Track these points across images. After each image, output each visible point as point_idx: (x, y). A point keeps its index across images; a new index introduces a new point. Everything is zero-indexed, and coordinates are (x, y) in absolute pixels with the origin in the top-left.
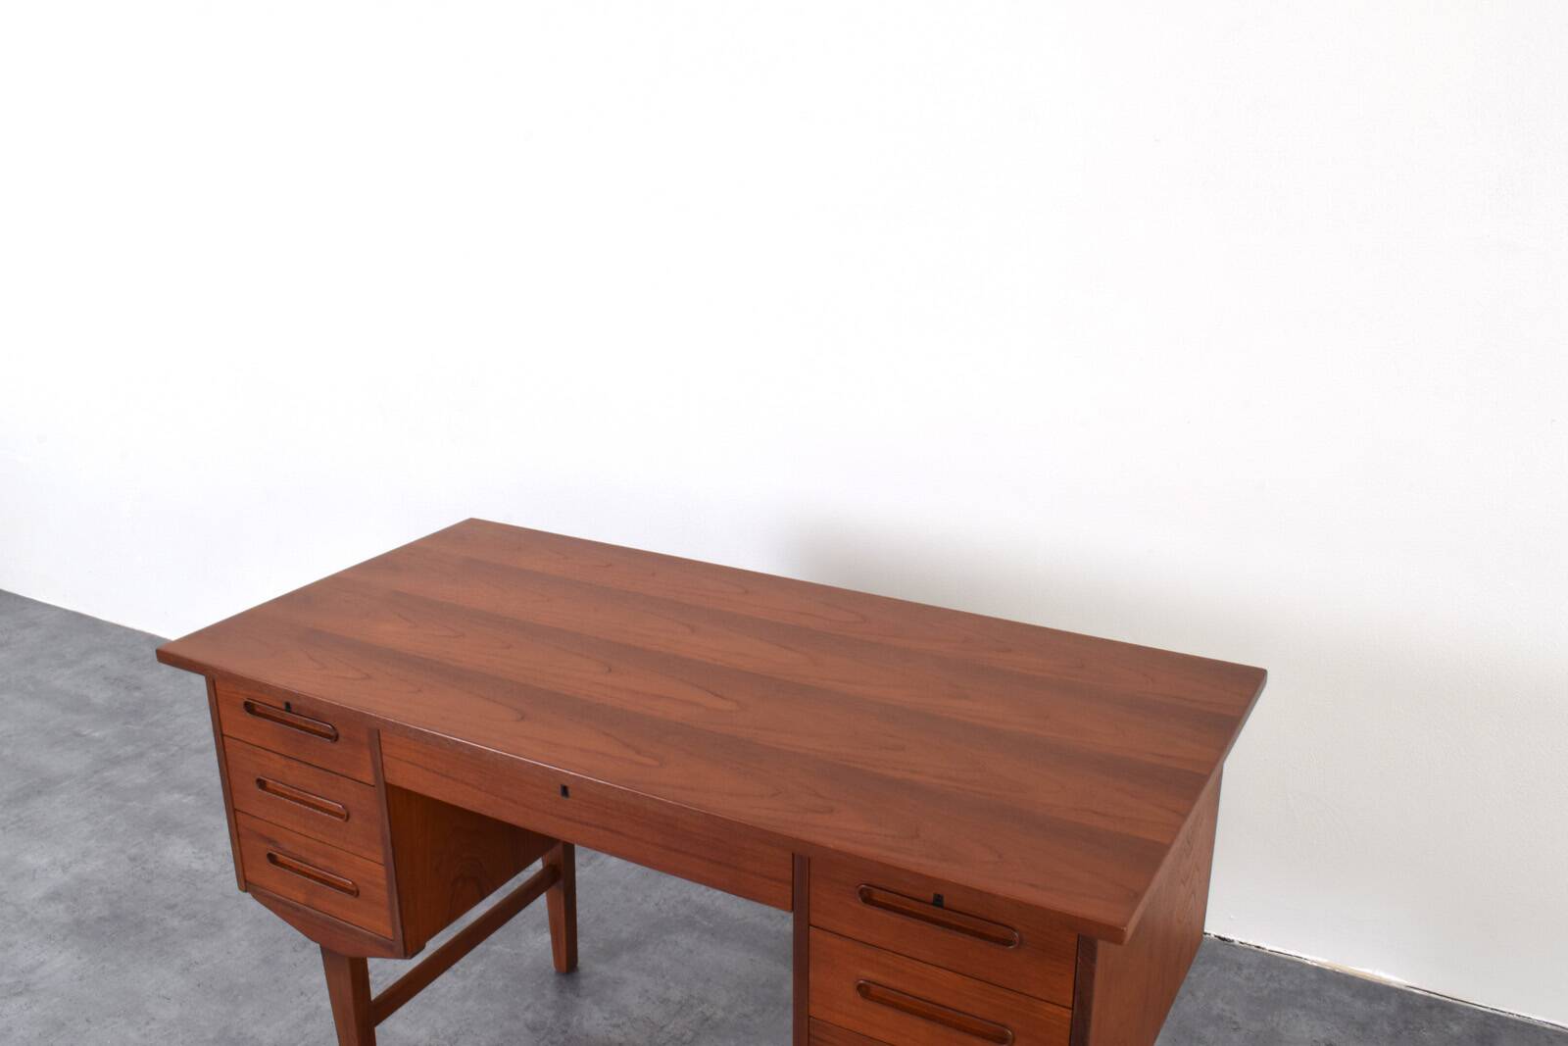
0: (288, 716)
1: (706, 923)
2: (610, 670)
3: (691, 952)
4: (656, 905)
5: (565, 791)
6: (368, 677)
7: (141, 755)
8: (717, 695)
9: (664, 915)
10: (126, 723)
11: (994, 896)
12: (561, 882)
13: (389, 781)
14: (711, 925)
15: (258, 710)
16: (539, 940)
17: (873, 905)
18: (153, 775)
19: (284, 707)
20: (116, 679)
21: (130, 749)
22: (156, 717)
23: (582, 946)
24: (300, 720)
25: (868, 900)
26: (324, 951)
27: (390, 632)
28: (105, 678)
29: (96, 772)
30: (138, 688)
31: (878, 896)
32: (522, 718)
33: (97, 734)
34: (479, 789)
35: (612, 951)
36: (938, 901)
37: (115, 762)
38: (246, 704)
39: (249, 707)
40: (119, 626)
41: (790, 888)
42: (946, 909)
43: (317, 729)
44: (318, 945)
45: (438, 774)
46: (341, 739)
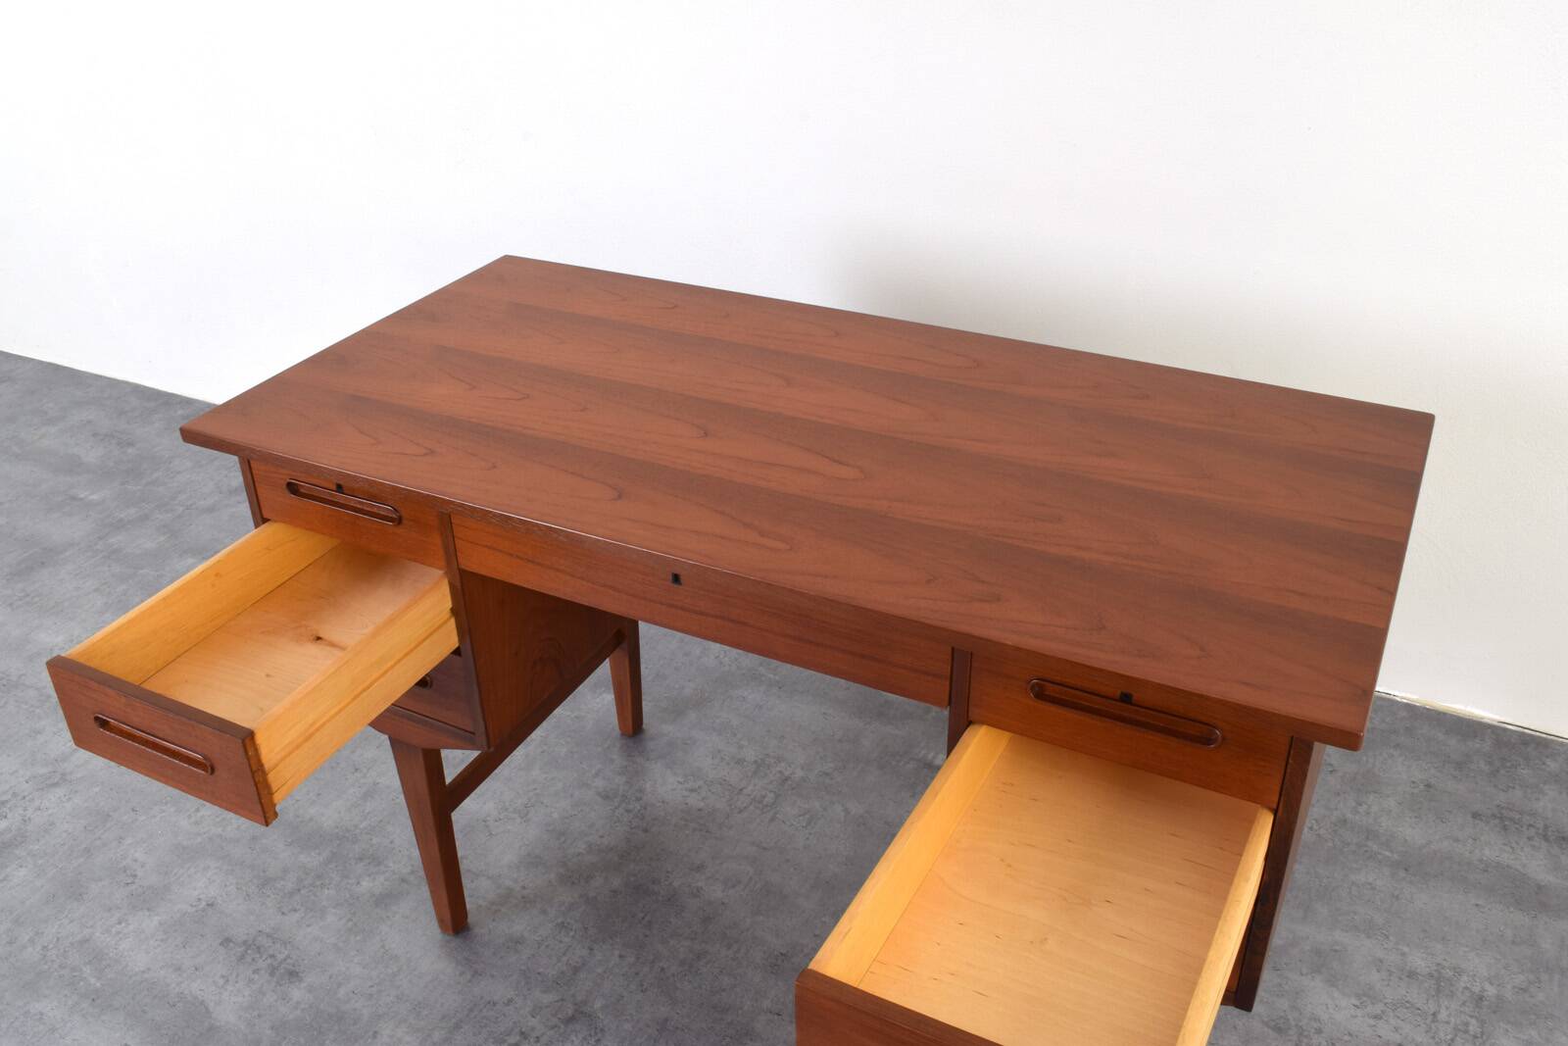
0: (341, 497)
1: (772, 676)
2: (706, 434)
3: (761, 707)
4: (717, 657)
5: (676, 578)
6: (432, 452)
7: (145, 518)
8: (835, 461)
9: (727, 668)
10: (123, 484)
11: (1208, 698)
12: (625, 645)
13: (463, 567)
14: (777, 678)
15: (302, 490)
16: (598, 700)
17: (1045, 700)
18: (162, 538)
19: (334, 488)
20: (106, 435)
21: (132, 512)
22: (156, 475)
23: (647, 706)
24: (353, 501)
25: (1040, 695)
26: (395, 743)
27: (443, 395)
28: (95, 435)
29: (100, 538)
30: (131, 444)
31: (1051, 689)
32: (620, 497)
33: (94, 497)
34: (573, 576)
35: (676, 710)
36: (1126, 698)
37: (120, 526)
38: (289, 485)
39: (292, 488)
40: (101, 377)
41: (948, 683)
42: (1135, 705)
43: (375, 510)
44: (386, 737)
45: (522, 559)
46: (404, 521)
